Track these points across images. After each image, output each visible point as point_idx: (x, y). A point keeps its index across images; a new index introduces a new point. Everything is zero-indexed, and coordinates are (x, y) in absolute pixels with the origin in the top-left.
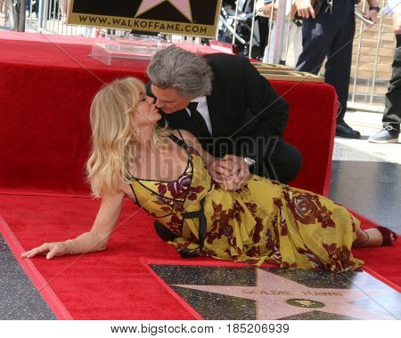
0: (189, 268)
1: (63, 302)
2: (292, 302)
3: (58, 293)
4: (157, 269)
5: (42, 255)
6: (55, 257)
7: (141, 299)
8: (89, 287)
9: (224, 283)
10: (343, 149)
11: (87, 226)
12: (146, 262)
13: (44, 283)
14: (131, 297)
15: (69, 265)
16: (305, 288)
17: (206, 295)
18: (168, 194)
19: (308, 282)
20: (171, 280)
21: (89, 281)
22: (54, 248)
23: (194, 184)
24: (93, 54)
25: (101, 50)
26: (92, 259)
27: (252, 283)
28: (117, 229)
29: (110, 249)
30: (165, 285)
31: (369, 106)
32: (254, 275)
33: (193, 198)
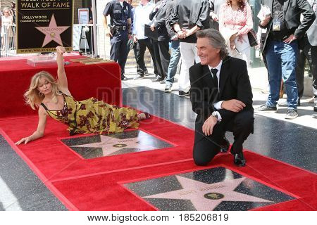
0: (75, 139)
1: (31, 160)
2: (114, 146)
3: (28, 156)
4: (63, 141)
5: (23, 142)
7: (59, 154)
8: (40, 152)
9: (88, 143)
10: (125, 84)
11: (35, 128)
12: (59, 139)
13: (22, 154)
14: (56, 154)
15: (32, 144)
16: (119, 140)
17: (82, 148)
18: (61, 115)
19: (121, 137)
20: (69, 144)
21: (39, 150)
22: (27, 139)
23: (69, 108)
24: (28, 63)
25: (31, 61)
26: (39, 141)
27: (99, 141)
28: (46, 128)
29: (44, 136)
30: (68, 147)
31: (132, 66)
32: (100, 138)
33: (70, 113)
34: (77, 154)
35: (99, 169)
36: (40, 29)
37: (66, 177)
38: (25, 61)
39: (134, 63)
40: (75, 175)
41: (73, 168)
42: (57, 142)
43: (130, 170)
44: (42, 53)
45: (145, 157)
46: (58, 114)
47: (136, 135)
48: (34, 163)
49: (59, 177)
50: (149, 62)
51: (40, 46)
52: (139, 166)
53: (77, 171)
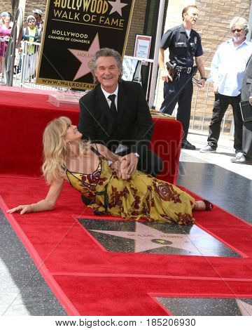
0: (98, 221)
1: (29, 238)
2: (154, 241)
3: (26, 233)
4: (81, 221)
6: (26, 213)
7: (72, 238)
8: (44, 230)
9: (117, 230)
10: (185, 156)
11: (44, 196)
12: (77, 217)
15: (33, 217)
16: (162, 233)
17: (107, 236)
18: (87, 181)
19: (163, 230)
21: (44, 227)
22: (25, 208)
23: (102, 176)
24: (50, 101)
25: (54, 98)
26: (46, 215)
27: (133, 229)
29: (55, 209)
30: (86, 230)
31: (201, 132)
32: (135, 225)
33: (101, 184)
34: (97, 242)
35: (124, 268)
36: (75, 52)
37: (75, 271)
38: (46, 97)
39: (204, 128)
40: (89, 271)
41: (88, 261)
42: (71, 221)
43: (170, 279)
44: (73, 89)
45: (195, 264)
46: (84, 178)
47: (187, 232)
48: (34, 244)
49: (64, 269)
50: (228, 130)
51: (71, 79)
52: (184, 275)
53: (92, 266)
